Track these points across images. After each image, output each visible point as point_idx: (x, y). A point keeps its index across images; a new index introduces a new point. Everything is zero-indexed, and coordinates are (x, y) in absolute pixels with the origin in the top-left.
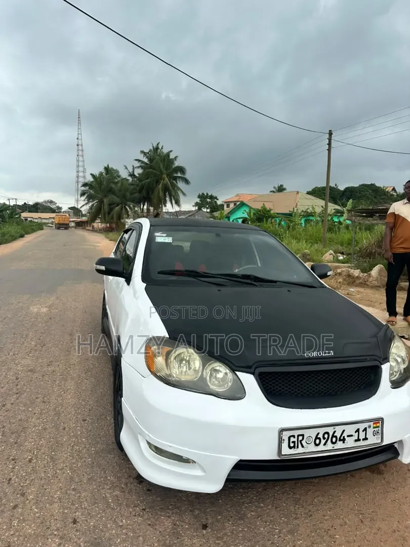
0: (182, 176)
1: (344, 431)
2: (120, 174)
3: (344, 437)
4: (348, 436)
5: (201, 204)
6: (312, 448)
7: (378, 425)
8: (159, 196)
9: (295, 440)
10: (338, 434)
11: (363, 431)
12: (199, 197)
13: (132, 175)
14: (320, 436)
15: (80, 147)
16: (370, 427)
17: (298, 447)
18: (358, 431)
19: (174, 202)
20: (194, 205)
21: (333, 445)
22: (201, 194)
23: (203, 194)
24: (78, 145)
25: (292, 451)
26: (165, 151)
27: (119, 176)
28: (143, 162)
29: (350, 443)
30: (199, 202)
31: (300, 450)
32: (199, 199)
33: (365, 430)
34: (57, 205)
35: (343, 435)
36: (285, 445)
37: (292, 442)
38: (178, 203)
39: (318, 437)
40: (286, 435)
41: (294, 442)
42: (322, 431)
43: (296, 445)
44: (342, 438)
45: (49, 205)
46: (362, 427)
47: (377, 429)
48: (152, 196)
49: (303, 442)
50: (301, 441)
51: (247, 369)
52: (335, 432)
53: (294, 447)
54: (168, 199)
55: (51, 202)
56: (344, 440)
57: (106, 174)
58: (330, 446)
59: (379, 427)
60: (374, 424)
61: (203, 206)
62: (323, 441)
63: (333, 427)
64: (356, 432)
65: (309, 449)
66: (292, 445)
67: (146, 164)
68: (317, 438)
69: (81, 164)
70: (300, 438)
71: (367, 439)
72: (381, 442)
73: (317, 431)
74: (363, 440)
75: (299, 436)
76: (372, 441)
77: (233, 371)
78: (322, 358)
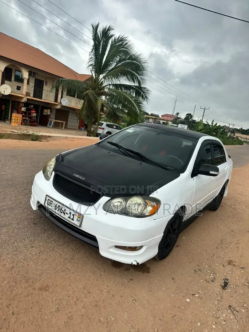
36: (46, 202)
37: (49, 202)
40: (48, 198)
50: (51, 204)
51: (55, 171)
53: (49, 205)
71: (73, 220)
72: (79, 226)
73: (57, 203)
74: (72, 219)
75: (51, 201)
76: (76, 223)
77: (53, 170)
78: (79, 179)
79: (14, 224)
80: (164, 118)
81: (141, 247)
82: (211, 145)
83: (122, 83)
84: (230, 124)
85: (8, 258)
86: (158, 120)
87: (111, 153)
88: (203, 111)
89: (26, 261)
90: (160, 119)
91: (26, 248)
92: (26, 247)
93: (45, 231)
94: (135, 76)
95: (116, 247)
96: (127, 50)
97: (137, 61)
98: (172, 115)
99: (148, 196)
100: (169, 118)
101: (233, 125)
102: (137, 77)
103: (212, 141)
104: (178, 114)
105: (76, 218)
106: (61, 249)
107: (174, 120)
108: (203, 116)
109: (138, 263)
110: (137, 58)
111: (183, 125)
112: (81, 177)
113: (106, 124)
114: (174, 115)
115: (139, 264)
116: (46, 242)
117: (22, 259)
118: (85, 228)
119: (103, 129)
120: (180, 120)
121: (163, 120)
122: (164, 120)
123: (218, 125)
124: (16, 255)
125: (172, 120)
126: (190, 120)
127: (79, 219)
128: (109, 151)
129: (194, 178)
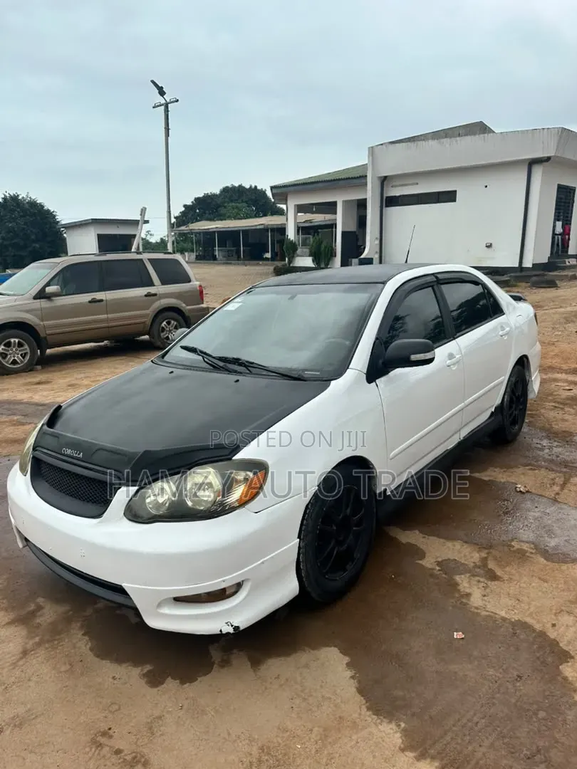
81: (239, 586)
82: (432, 287)
87: (177, 372)
95: (179, 600)
99: (230, 459)
103: (437, 277)
109: (236, 628)
112: (76, 453)
115: (241, 628)
128: (171, 370)
129: (377, 381)
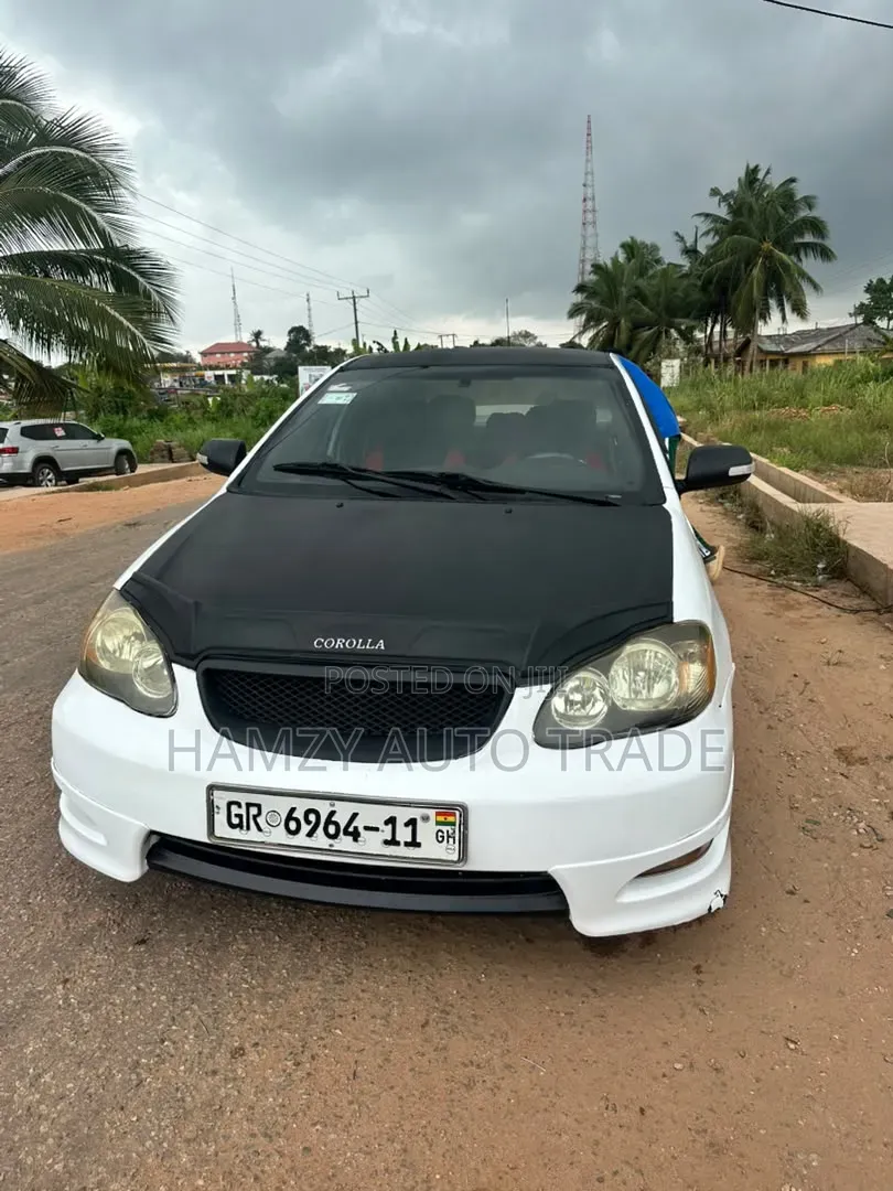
0: (819, 241)
1: (355, 816)
2: (661, 254)
3: (356, 828)
4: (366, 828)
5: (874, 307)
6: (279, 835)
7: (451, 819)
8: (750, 299)
9: (243, 811)
10: (342, 819)
11: (406, 825)
12: (869, 289)
13: (691, 252)
14: (299, 814)
15: (590, 203)
16: (426, 819)
17: (248, 828)
18: (392, 821)
19: (788, 308)
20: (852, 311)
21: (331, 841)
22: (875, 281)
23: (881, 281)
24: (585, 200)
25: (236, 834)
26: (775, 181)
27: (658, 261)
28: (716, 219)
29: (372, 844)
30: (866, 302)
31: (253, 835)
32: (868, 296)
33: (412, 823)
34: (538, 340)
35: (354, 824)
36: (220, 818)
37: (236, 815)
38: (800, 309)
39: (294, 815)
40: (221, 799)
41: (239, 816)
42: (301, 806)
43: (245, 824)
44: (351, 829)
45: (522, 341)
46: (402, 815)
47: (449, 828)
48: (733, 299)
49: (259, 820)
50: (255, 817)
51: (188, 660)
52: (332, 813)
53: (240, 826)
54: (773, 302)
55: (527, 335)
56: (356, 835)
57: (628, 259)
58: (320, 840)
59: (453, 824)
60: (437, 814)
61: (878, 314)
62: (305, 828)
63: (329, 802)
64: (386, 823)
65: (271, 837)
66: (235, 821)
67: (725, 222)
68: (290, 817)
69: (590, 242)
70: (254, 811)
71: (419, 845)
72: (459, 861)
73: (287, 803)
74: (407, 844)
75: (249, 805)
76: (434, 850)
77: (169, 661)
78: (354, 653)
79: (45, 992)
80: (212, 361)
83: (33, 249)
84: (441, 336)
85: (189, 1174)
86: (194, 374)
87: (349, 504)
88: (352, 307)
89: (279, 1134)
90: (200, 368)
91: (215, 1073)
92: (210, 1067)
93: (214, 949)
94: (83, 216)
95: (642, 875)
96: (18, 104)
97: (76, 148)
98: (240, 344)
99: (671, 622)
100: (232, 355)
101: (451, 337)
102: (94, 221)
104: (258, 335)
105: (426, 832)
106: (361, 995)
107: (251, 359)
108: (356, 323)
109: (725, 899)
110: (76, 134)
111: (314, 367)
112: (364, 643)
113: (20, 426)
114: (245, 341)
116: (266, 997)
117: (253, 1135)
118: (490, 854)
119: (14, 450)
120: (269, 356)
121: (211, 368)
122: (217, 368)
123: (413, 347)
124: (204, 1134)
125: (246, 361)
126: (308, 349)
127: (445, 829)
128: (337, 502)
